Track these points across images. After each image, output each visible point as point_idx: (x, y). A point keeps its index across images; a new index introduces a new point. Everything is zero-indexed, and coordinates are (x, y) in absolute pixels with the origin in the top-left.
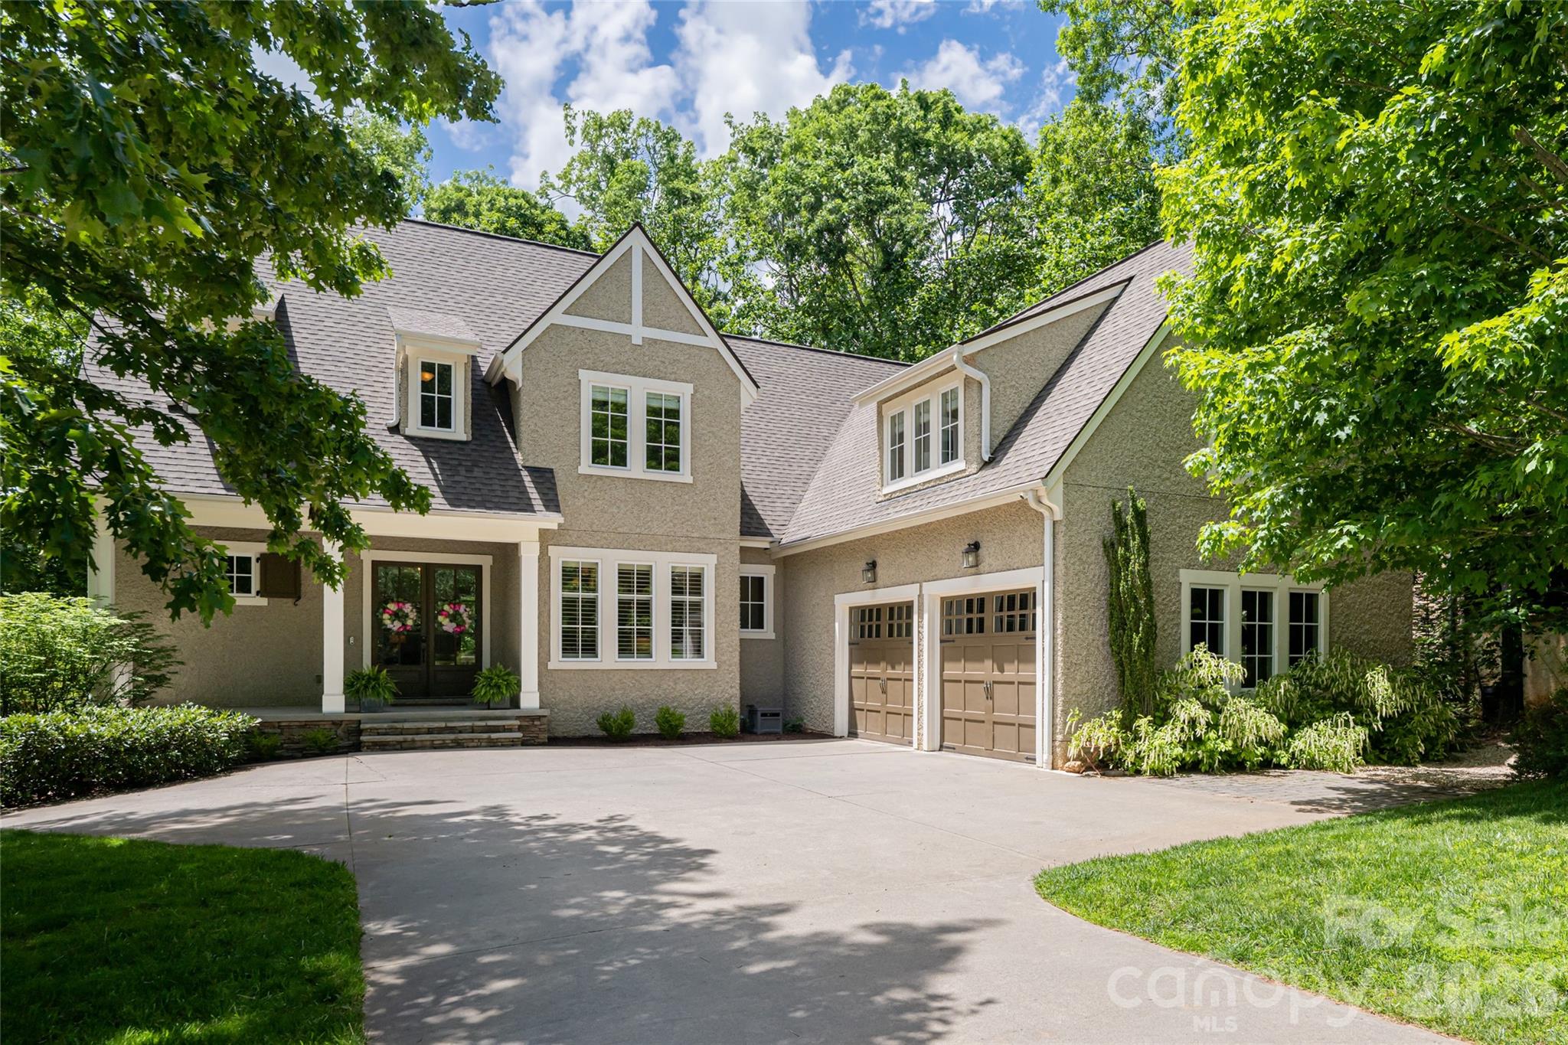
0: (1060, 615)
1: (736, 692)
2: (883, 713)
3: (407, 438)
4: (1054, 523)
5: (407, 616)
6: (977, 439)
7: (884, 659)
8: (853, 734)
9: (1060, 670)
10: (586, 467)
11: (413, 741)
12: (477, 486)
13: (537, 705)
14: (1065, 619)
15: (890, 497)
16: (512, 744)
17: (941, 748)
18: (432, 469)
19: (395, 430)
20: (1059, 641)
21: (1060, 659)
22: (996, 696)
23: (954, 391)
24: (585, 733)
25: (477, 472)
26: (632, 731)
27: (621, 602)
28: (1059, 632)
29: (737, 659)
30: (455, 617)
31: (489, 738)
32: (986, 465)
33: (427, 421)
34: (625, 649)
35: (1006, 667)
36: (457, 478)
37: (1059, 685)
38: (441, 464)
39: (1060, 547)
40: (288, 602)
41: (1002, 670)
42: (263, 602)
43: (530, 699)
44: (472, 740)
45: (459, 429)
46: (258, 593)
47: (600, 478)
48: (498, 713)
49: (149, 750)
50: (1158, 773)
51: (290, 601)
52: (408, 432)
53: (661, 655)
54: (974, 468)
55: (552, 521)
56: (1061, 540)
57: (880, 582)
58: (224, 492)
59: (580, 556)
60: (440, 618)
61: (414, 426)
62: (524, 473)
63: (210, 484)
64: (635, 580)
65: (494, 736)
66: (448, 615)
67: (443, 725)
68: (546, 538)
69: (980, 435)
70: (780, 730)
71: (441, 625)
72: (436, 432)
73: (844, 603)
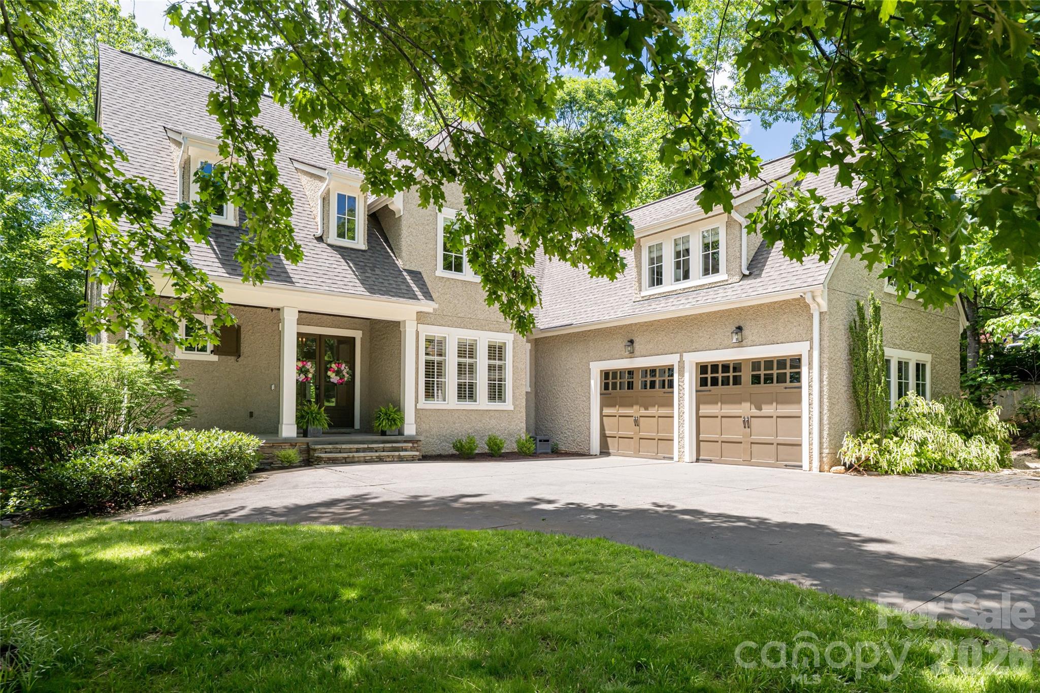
0: (826, 373)
1: (524, 425)
2: (636, 438)
3: (329, 245)
4: (821, 313)
5: (308, 371)
6: (738, 260)
7: (637, 404)
8: (605, 451)
9: (826, 408)
10: (440, 272)
11: (353, 457)
12: (381, 280)
13: (414, 433)
14: (829, 374)
15: (649, 298)
16: (412, 460)
17: (698, 460)
18: (350, 267)
19: (320, 239)
20: (825, 389)
21: (826, 400)
22: (752, 426)
23: (715, 232)
24: (438, 452)
25: (378, 271)
26: (477, 452)
27: (459, 364)
28: (825, 383)
29: (524, 404)
30: (338, 372)
31: (399, 455)
32: (744, 276)
33: (341, 235)
34: (461, 396)
35: (764, 407)
36: (367, 275)
37: (825, 418)
38: (355, 264)
39: (826, 328)
40: (232, 359)
41: (760, 409)
42: (215, 358)
43: (410, 429)
44: (388, 456)
45: (360, 242)
46: (212, 352)
47: (448, 279)
48: (393, 438)
49: (219, 461)
50: (903, 473)
51: (233, 358)
52: (330, 241)
53: (482, 401)
54: (737, 278)
55: (427, 306)
56: (826, 324)
57: (636, 353)
58: (227, 275)
59: (436, 332)
60: (329, 373)
61: (333, 239)
62: (405, 273)
63: (216, 269)
64: (467, 351)
65: (402, 453)
66: (334, 371)
67: (366, 446)
68: (421, 317)
69: (741, 258)
70: (549, 451)
71: (329, 377)
72: (345, 243)
73: (596, 368)
